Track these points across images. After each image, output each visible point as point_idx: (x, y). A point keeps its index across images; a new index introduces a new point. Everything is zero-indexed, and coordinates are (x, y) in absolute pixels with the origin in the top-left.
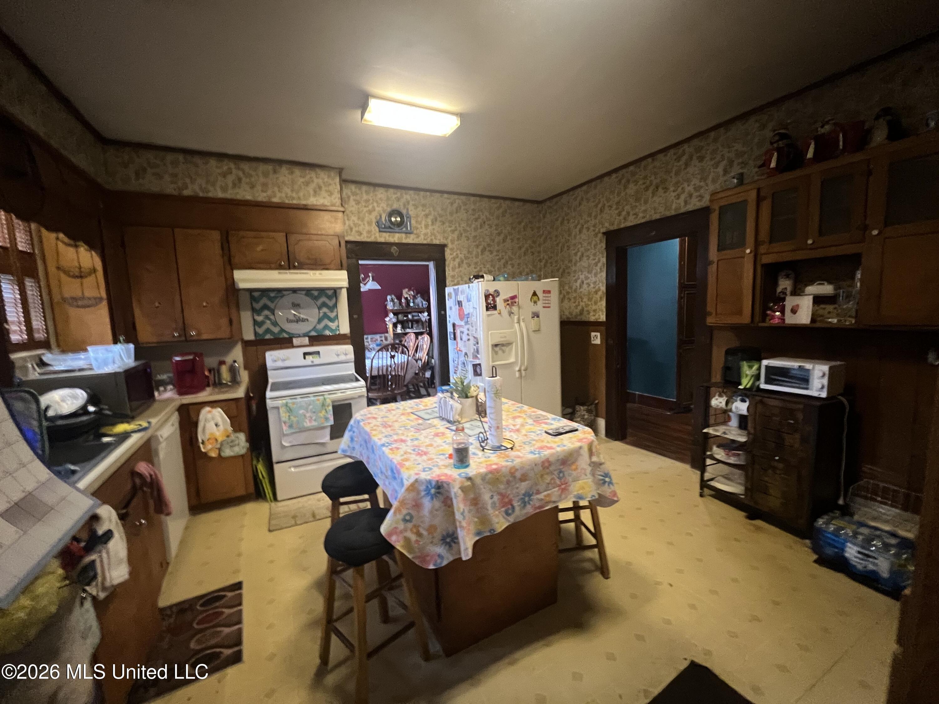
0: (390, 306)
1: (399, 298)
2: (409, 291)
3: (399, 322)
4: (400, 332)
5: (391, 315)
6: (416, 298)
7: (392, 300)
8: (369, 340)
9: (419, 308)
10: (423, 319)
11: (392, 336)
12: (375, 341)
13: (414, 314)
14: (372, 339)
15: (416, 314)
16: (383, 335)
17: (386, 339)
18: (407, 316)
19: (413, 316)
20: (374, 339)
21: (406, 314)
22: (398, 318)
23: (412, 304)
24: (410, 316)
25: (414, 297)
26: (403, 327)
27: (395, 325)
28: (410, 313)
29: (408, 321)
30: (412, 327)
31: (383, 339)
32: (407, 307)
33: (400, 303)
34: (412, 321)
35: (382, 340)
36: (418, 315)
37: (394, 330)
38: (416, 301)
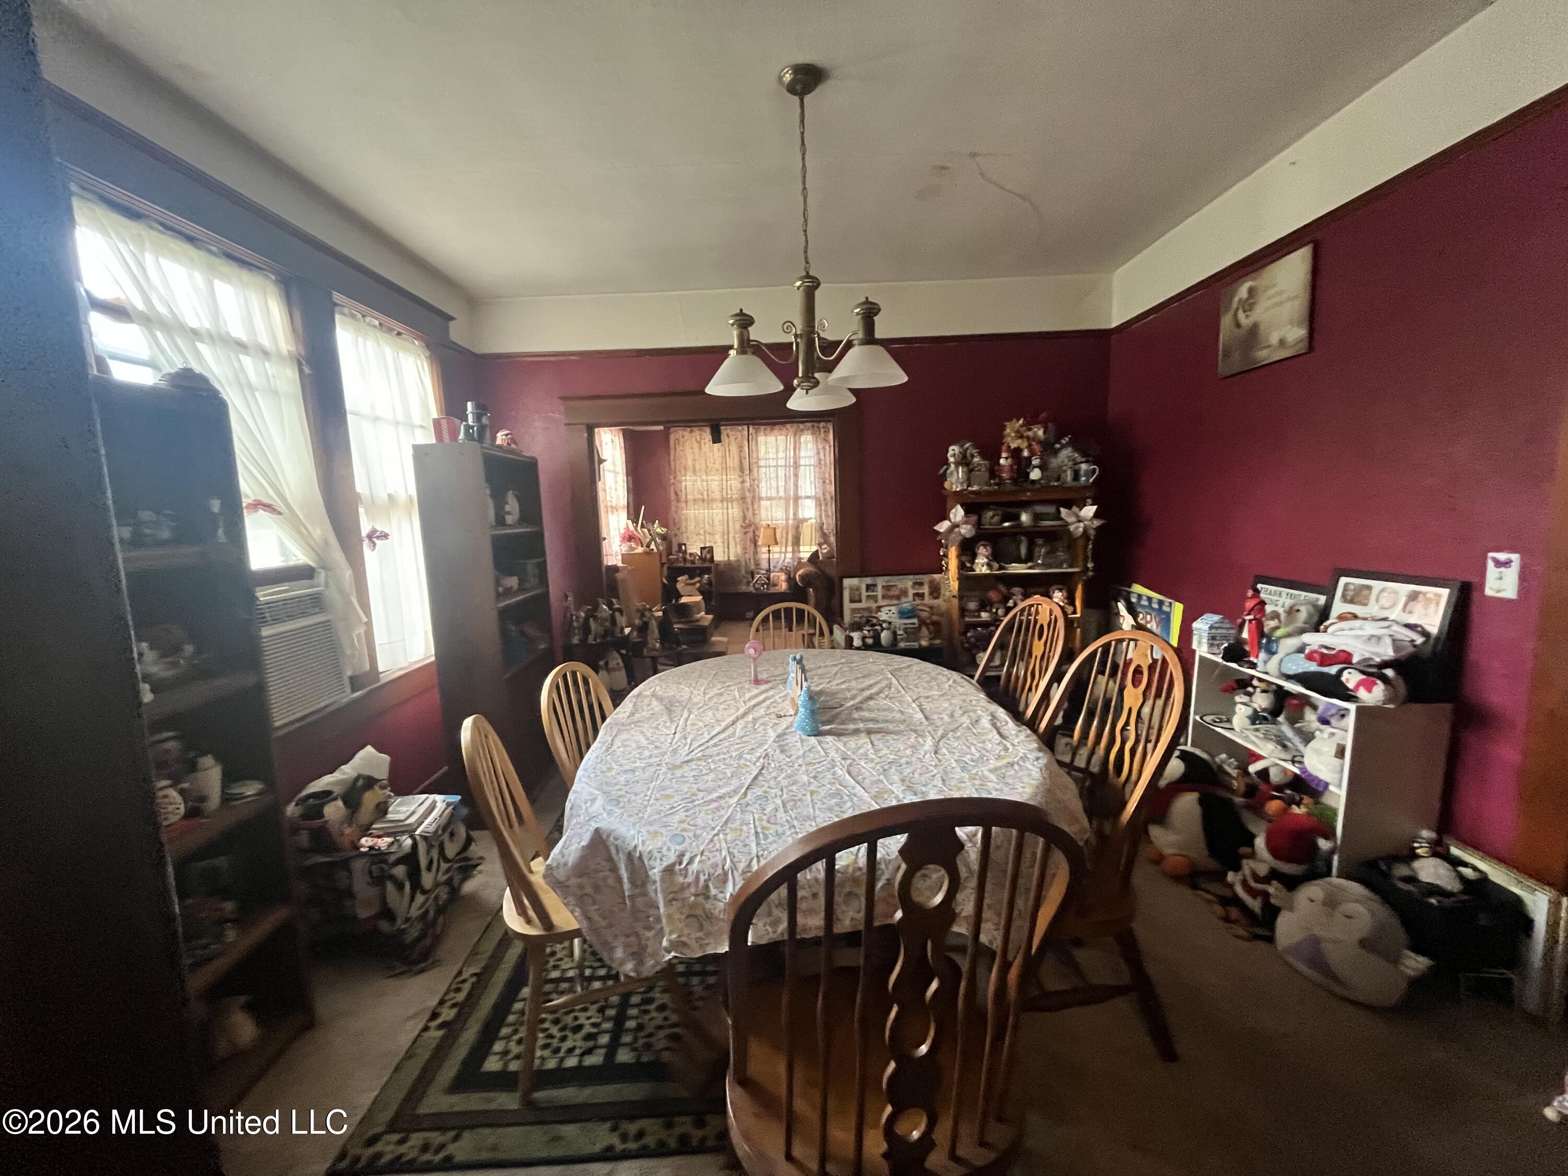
0: (955, 479)
1: (991, 452)
2: (1028, 425)
3: (982, 536)
4: (985, 570)
5: (958, 513)
6: (1056, 452)
7: (964, 461)
8: (879, 592)
9: (1064, 488)
10: (1077, 529)
11: (954, 585)
12: (898, 598)
13: (1040, 509)
14: (887, 588)
15: (1051, 509)
16: (926, 578)
17: (935, 591)
18: (1017, 517)
19: (1037, 517)
20: (895, 592)
21: (1010, 510)
22: (978, 524)
23: (1035, 474)
24: (1025, 518)
25: (1048, 448)
26: (997, 557)
27: (968, 549)
28: (1025, 505)
29: (1019, 531)
30: (1030, 558)
31: (926, 590)
32: (1014, 481)
33: (994, 471)
34: (1032, 535)
35: (921, 596)
36: (1058, 516)
37: (962, 566)
38: (1054, 462)
